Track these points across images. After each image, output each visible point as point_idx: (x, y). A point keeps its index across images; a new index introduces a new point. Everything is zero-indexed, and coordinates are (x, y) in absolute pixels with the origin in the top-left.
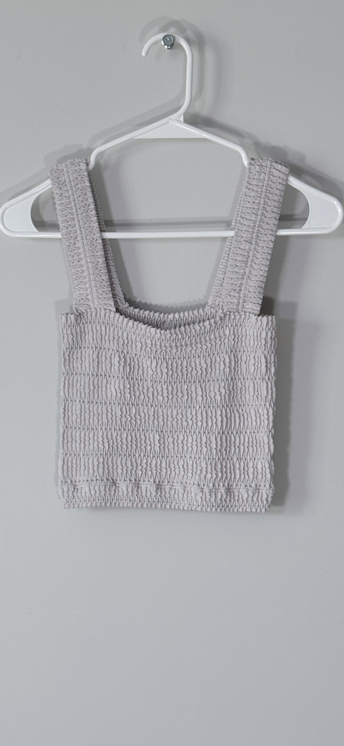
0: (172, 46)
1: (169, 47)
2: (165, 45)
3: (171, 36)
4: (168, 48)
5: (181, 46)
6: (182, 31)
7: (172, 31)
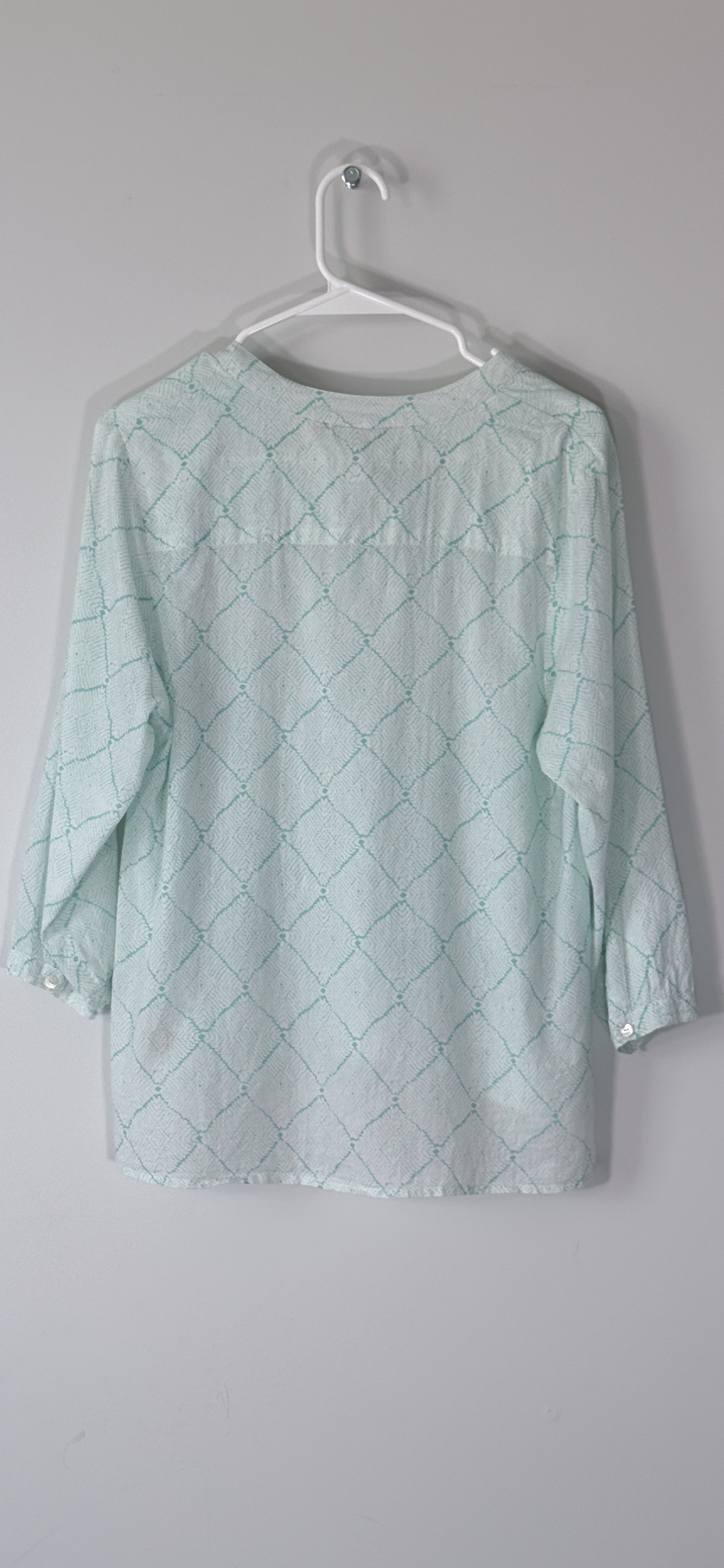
0: (356, 183)
1: (353, 185)
2: (347, 181)
3: (357, 168)
4: (352, 187)
5: (373, 183)
6: (374, 163)
7: (357, 162)
